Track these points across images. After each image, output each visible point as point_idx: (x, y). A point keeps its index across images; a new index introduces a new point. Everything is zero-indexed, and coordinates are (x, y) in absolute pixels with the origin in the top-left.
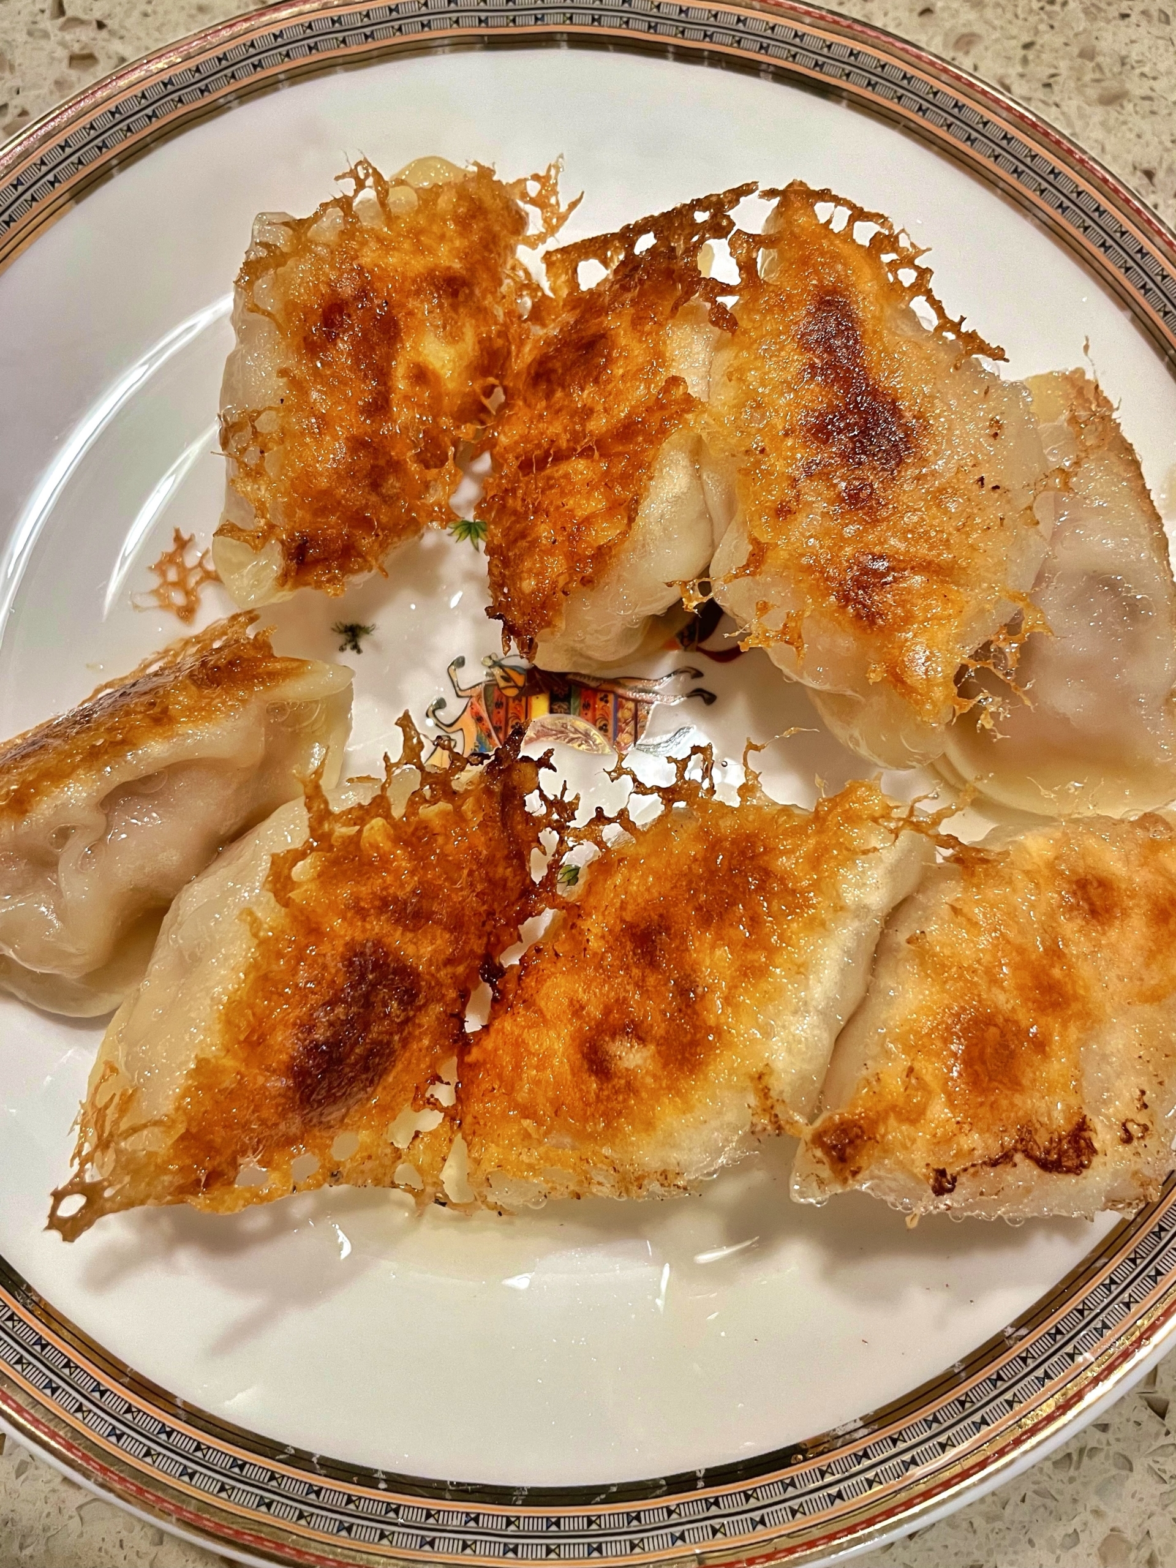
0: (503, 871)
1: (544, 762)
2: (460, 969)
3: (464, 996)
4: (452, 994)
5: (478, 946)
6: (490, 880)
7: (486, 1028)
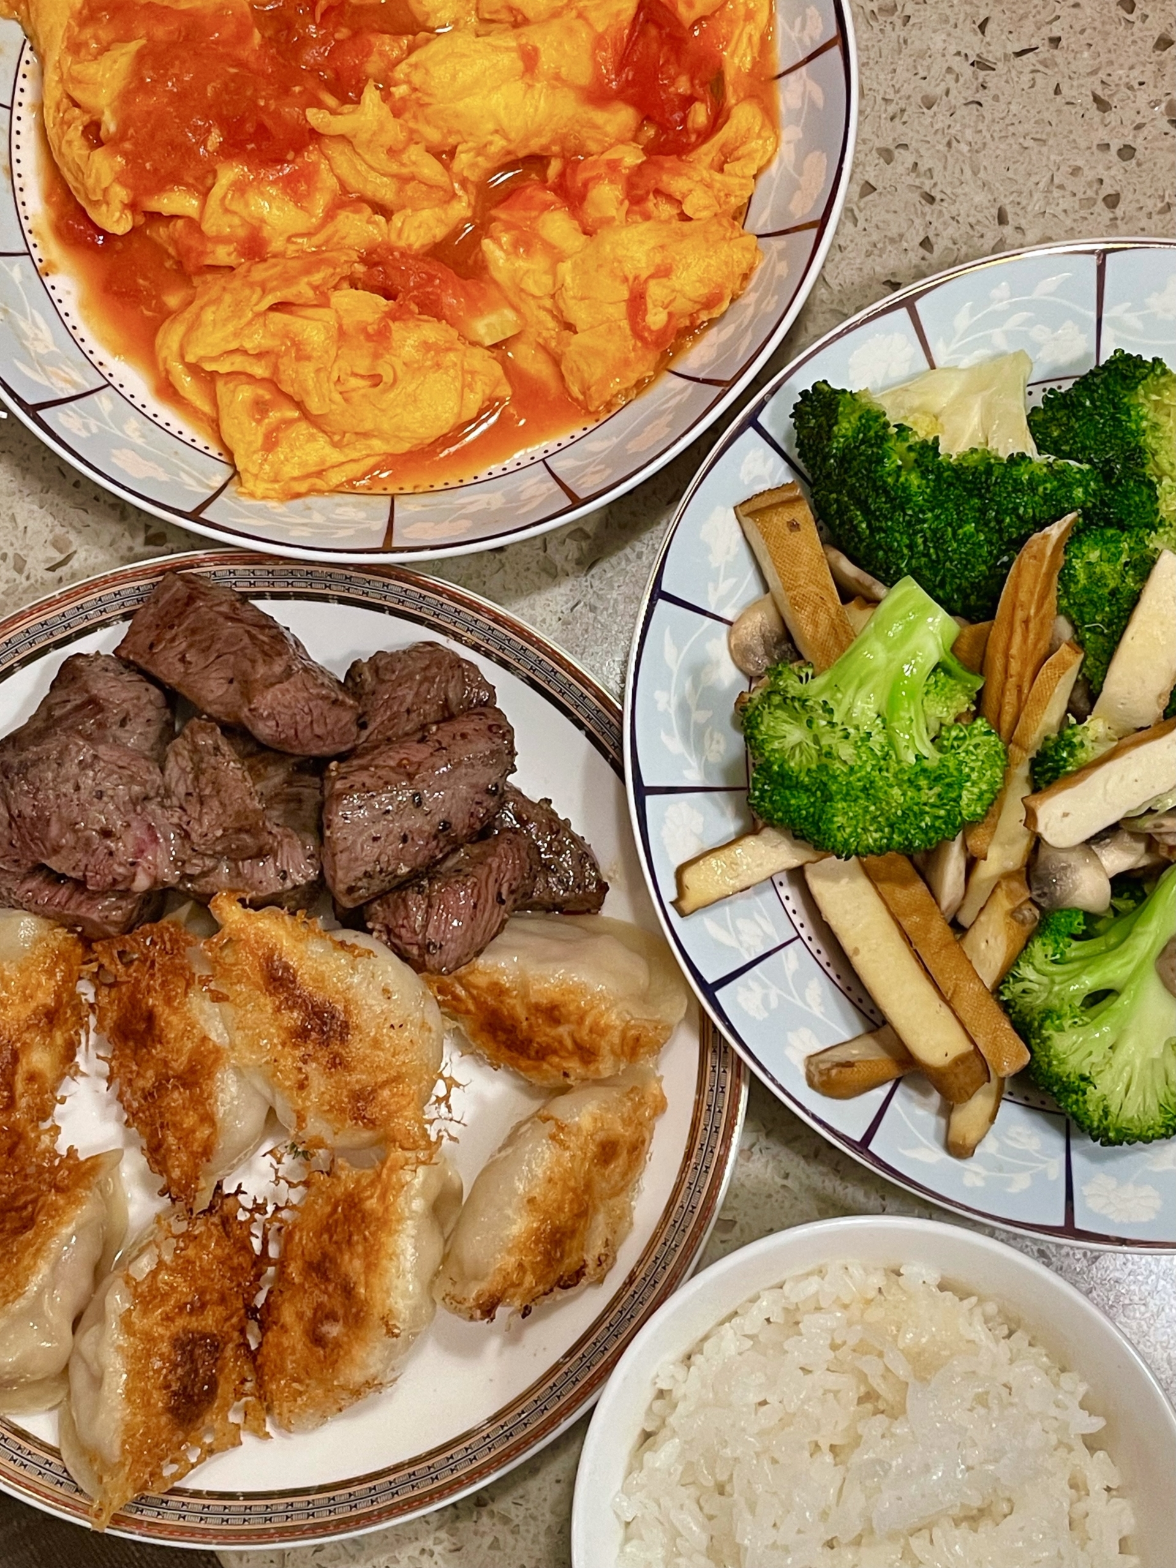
0: (238, 1260)
1: (239, 1191)
2: (235, 1320)
3: (243, 1332)
4: (236, 1334)
5: (239, 1304)
6: (232, 1269)
7: (261, 1344)
